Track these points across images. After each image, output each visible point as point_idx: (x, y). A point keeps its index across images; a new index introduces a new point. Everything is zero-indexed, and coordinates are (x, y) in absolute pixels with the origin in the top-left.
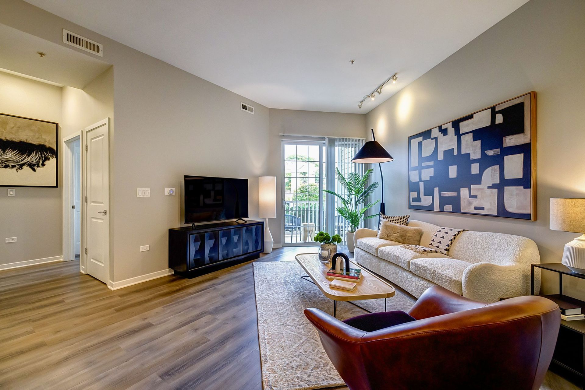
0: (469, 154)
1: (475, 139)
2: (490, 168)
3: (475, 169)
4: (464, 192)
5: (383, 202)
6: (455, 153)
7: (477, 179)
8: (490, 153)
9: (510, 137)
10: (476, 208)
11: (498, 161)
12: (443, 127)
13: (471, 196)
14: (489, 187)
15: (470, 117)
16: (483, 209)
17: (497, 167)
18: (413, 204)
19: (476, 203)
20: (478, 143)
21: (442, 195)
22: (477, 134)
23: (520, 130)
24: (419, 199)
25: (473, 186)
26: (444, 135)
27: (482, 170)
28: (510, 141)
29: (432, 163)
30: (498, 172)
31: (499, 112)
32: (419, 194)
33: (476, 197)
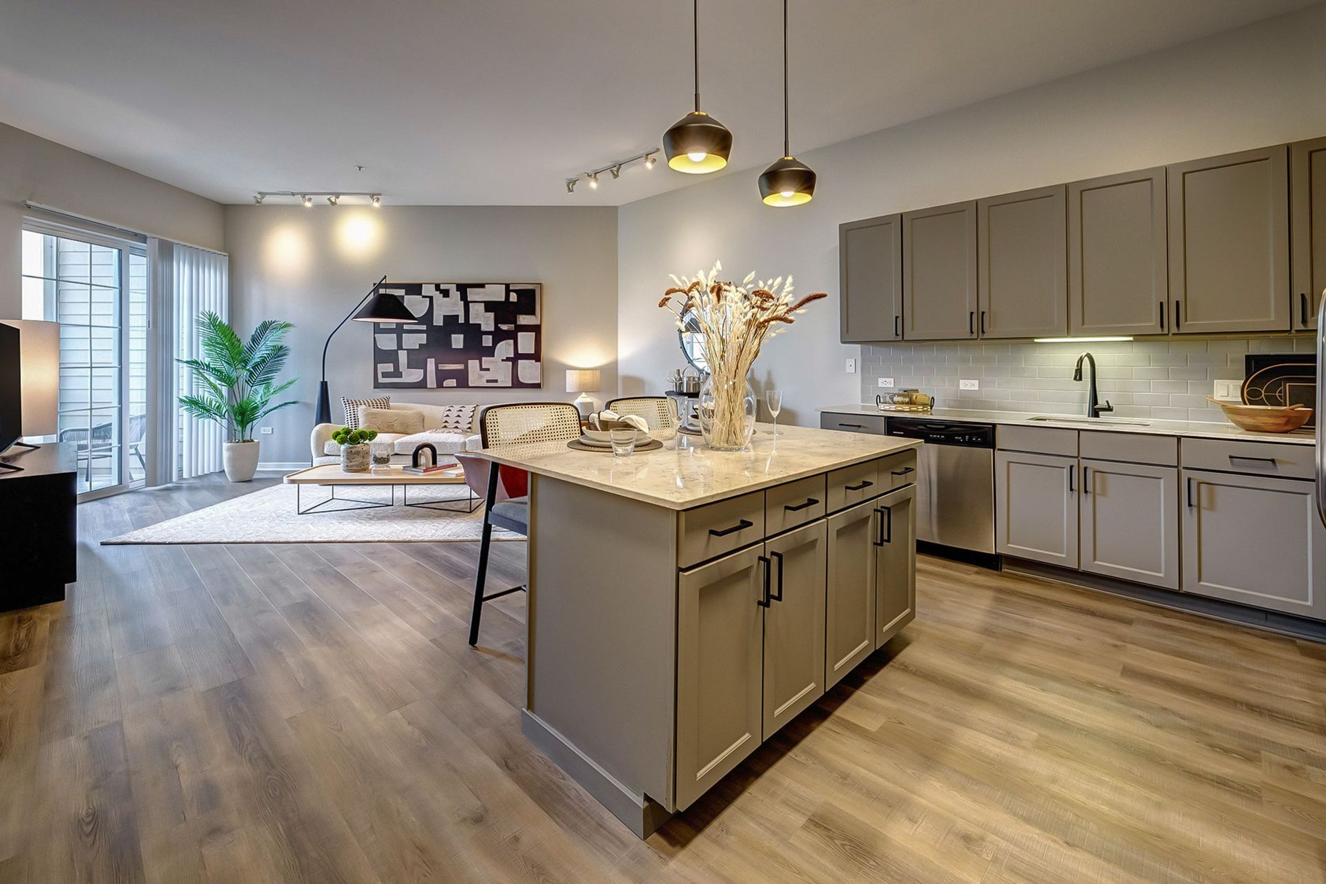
0: (480, 325)
1: (487, 310)
2: (504, 342)
3: (487, 341)
4: (473, 364)
5: (325, 380)
6: (461, 320)
7: (490, 352)
8: (504, 327)
9: (524, 316)
10: (488, 381)
11: (512, 335)
12: (442, 287)
13: (482, 369)
14: (503, 360)
15: (482, 286)
16: (496, 381)
17: (511, 342)
18: (381, 380)
19: (488, 376)
20: (492, 315)
21: (440, 368)
22: (489, 306)
23: (532, 312)
24: (397, 373)
25: (484, 359)
26: (444, 297)
27: (495, 343)
28: (524, 320)
29: (424, 327)
30: (512, 347)
31: (513, 291)
32: (396, 366)
33: (488, 370)
